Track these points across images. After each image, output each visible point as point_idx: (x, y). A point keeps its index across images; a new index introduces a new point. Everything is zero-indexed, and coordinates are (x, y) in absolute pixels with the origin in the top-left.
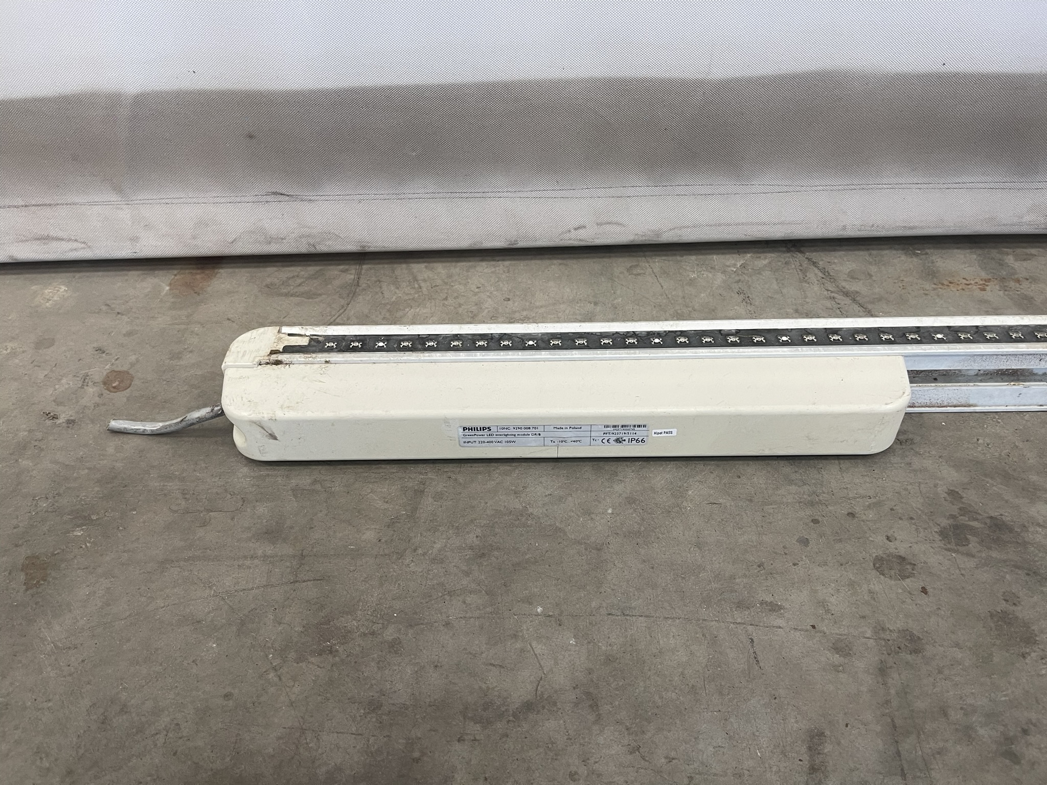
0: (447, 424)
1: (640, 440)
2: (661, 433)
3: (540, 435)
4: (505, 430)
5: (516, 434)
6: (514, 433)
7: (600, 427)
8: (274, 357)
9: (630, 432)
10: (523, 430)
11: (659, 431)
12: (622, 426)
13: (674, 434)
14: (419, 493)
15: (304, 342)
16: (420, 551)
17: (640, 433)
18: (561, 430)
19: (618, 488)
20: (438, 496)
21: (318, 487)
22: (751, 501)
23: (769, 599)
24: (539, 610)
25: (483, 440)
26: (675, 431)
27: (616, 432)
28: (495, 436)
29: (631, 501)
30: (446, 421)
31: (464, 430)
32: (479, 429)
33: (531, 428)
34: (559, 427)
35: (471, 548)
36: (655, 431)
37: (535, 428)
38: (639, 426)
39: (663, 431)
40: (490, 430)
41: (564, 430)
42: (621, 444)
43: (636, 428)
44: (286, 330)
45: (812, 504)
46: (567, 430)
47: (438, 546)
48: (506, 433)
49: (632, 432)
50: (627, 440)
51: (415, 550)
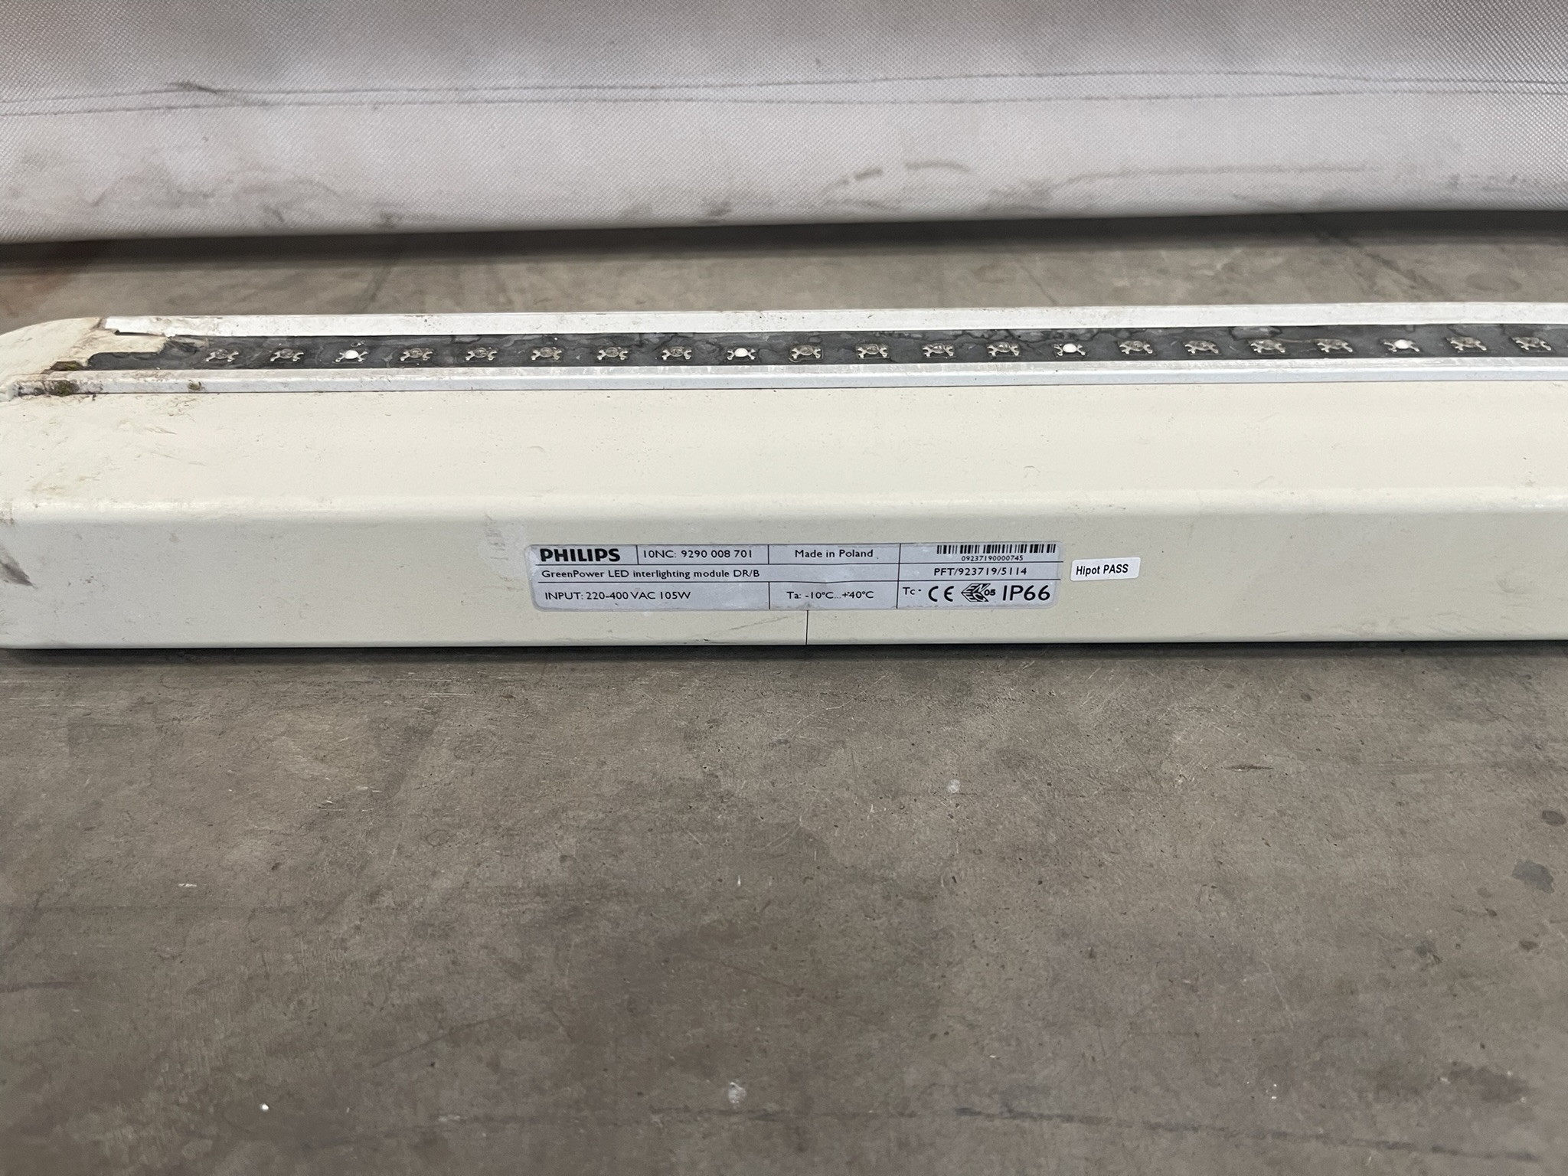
0: (493, 539)
1: (1036, 590)
2: (1097, 570)
3: (756, 573)
4: (659, 559)
5: (692, 570)
6: (684, 569)
7: (925, 550)
8: (59, 376)
9: (1008, 566)
10: (709, 559)
11: (1090, 564)
12: (989, 548)
13: (1134, 572)
14: (417, 735)
15: (152, 346)
16: (387, 900)
17: (1037, 570)
18: (816, 560)
19: (977, 725)
20: (469, 746)
21: (144, 719)
22: (1354, 761)
23: (1474, 1059)
24: (735, 1093)
25: (598, 588)
26: (1134, 563)
27: (971, 566)
28: (631, 578)
29: (1013, 760)
30: (491, 529)
31: (544, 559)
32: (585, 555)
33: (733, 553)
34: (809, 549)
35: (542, 892)
36: (1077, 563)
37: (744, 554)
38: (1035, 548)
39: (1101, 563)
40: (618, 558)
41: (824, 559)
42: (983, 603)
43: (1028, 556)
44: (113, 323)
45: (1529, 770)
46: (831, 560)
47: (443, 884)
48: (662, 569)
49: (1014, 566)
50: (1000, 592)
51: (373, 897)
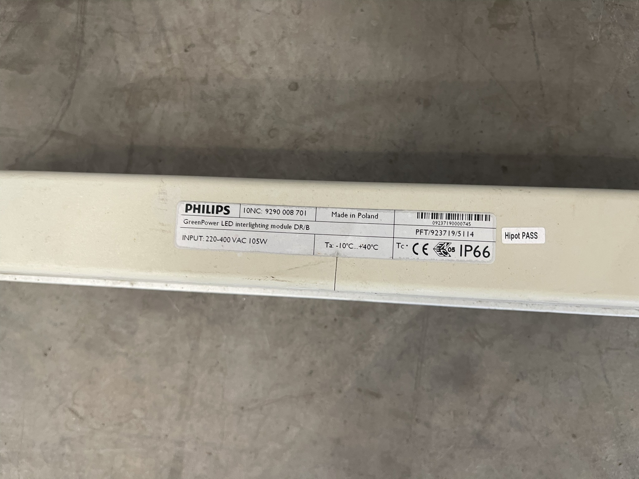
0: (162, 196)
1: (481, 249)
2: (517, 236)
3: (307, 227)
4: (252, 215)
5: (270, 223)
6: (265, 222)
7: (410, 215)
9: (462, 230)
10: (281, 216)
11: (514, 231)
12: (449, 216)
13: (541, 239)
17: (480, 234)
18: (344, 218)
25: (213, 233)
26: (541, 232)
27: (438, 229)
28: (234, 227)
31: (187, 210)
32: (210, 210)
33: (295, 212)
34: (340, 212)
36: (505, 230)
37: (301, 213)
38: (478, 217)
39: (520, 230)
40: (228, 211)
41: (348, 219)
42: (447, 258)
43: (473, 222)
46: (353, 220)
48: (253, 222)
49: (466, 230)
50: (458, 250)
